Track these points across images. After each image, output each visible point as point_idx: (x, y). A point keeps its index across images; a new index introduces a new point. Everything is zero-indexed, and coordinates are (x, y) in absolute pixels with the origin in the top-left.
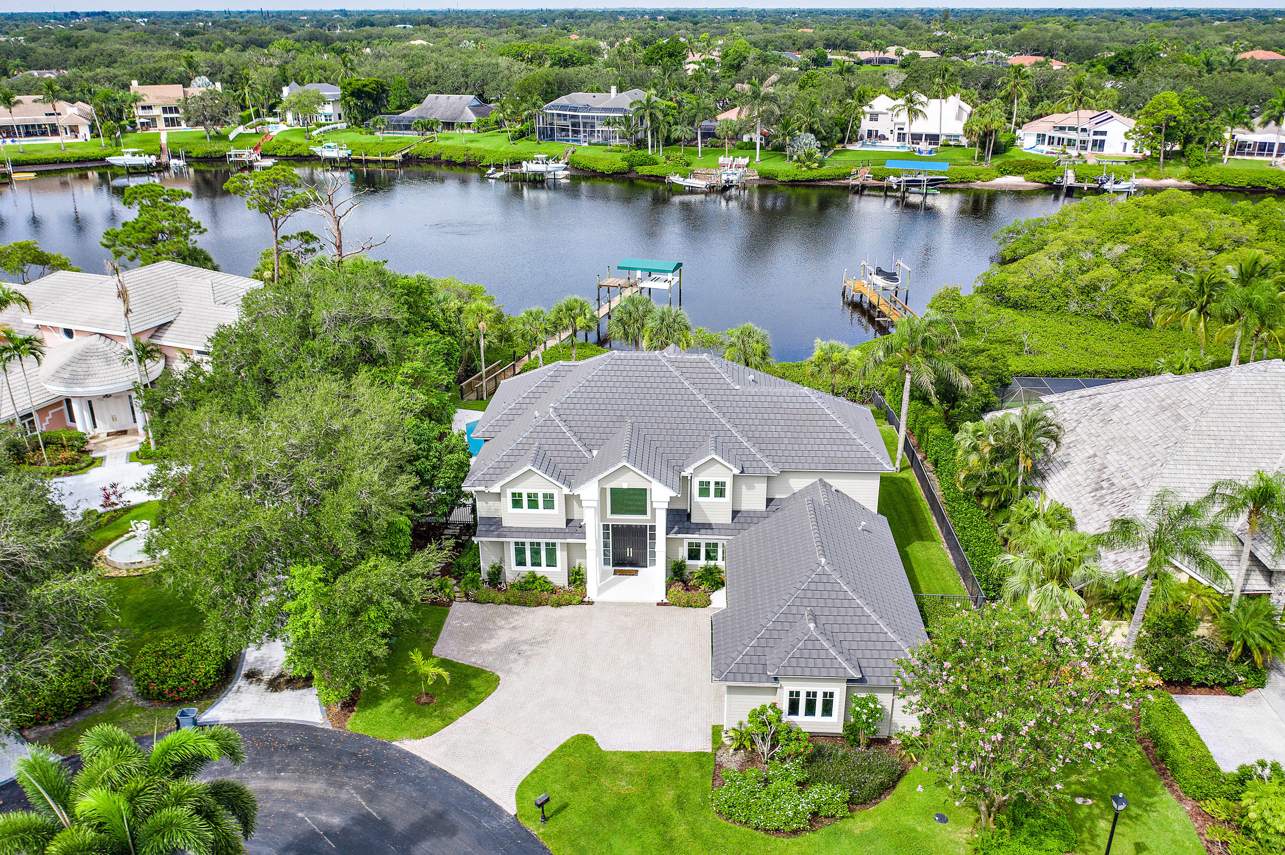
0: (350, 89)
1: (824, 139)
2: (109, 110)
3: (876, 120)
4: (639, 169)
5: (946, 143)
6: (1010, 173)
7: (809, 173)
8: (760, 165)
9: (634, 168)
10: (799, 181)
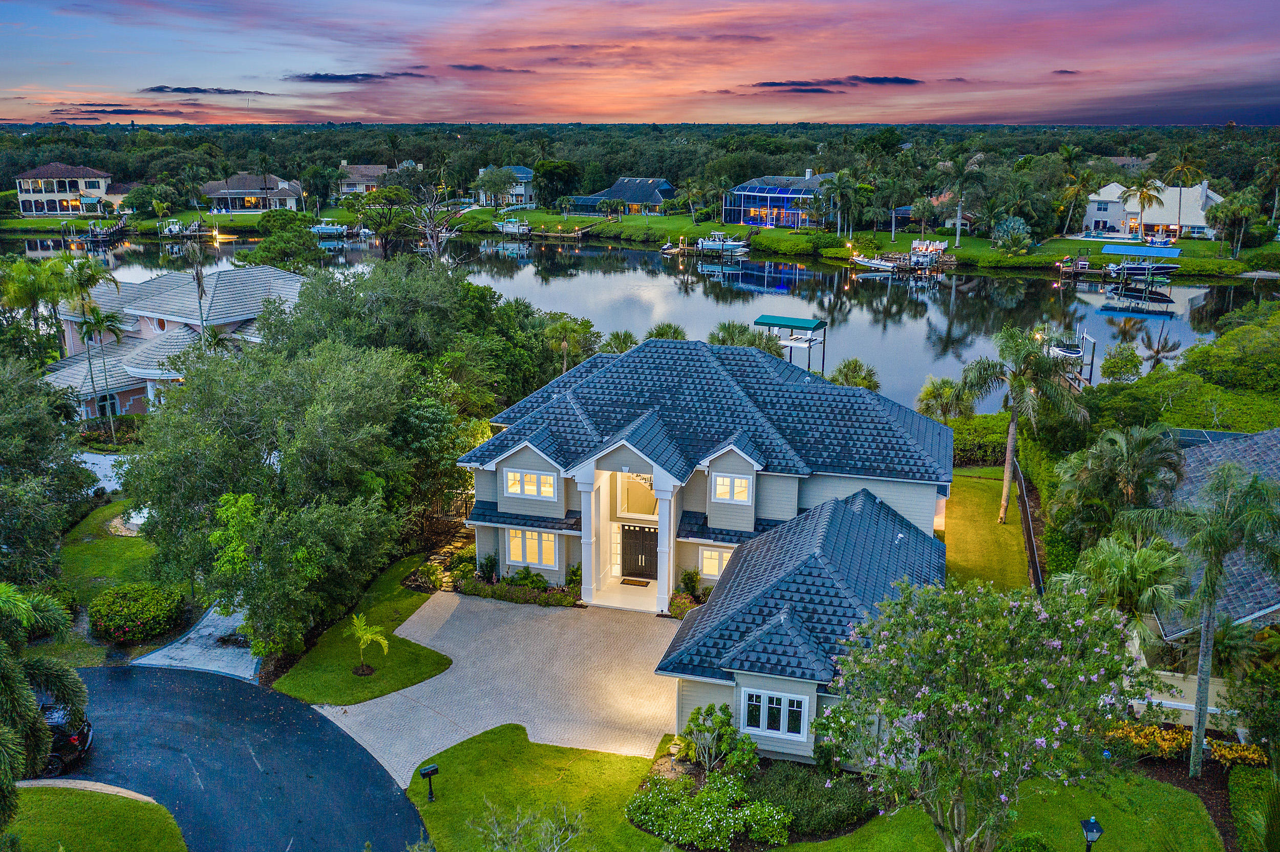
0: (542, 171)
1: (1037, 224)
2: (316, 186)
3: (1106, 210)
4: (824, 251)
5: (1188, 236)
6: (1263, 268)
7: (1015, 259)
8: (960, 250)
9: (819, 251)
10: (1001, 268)
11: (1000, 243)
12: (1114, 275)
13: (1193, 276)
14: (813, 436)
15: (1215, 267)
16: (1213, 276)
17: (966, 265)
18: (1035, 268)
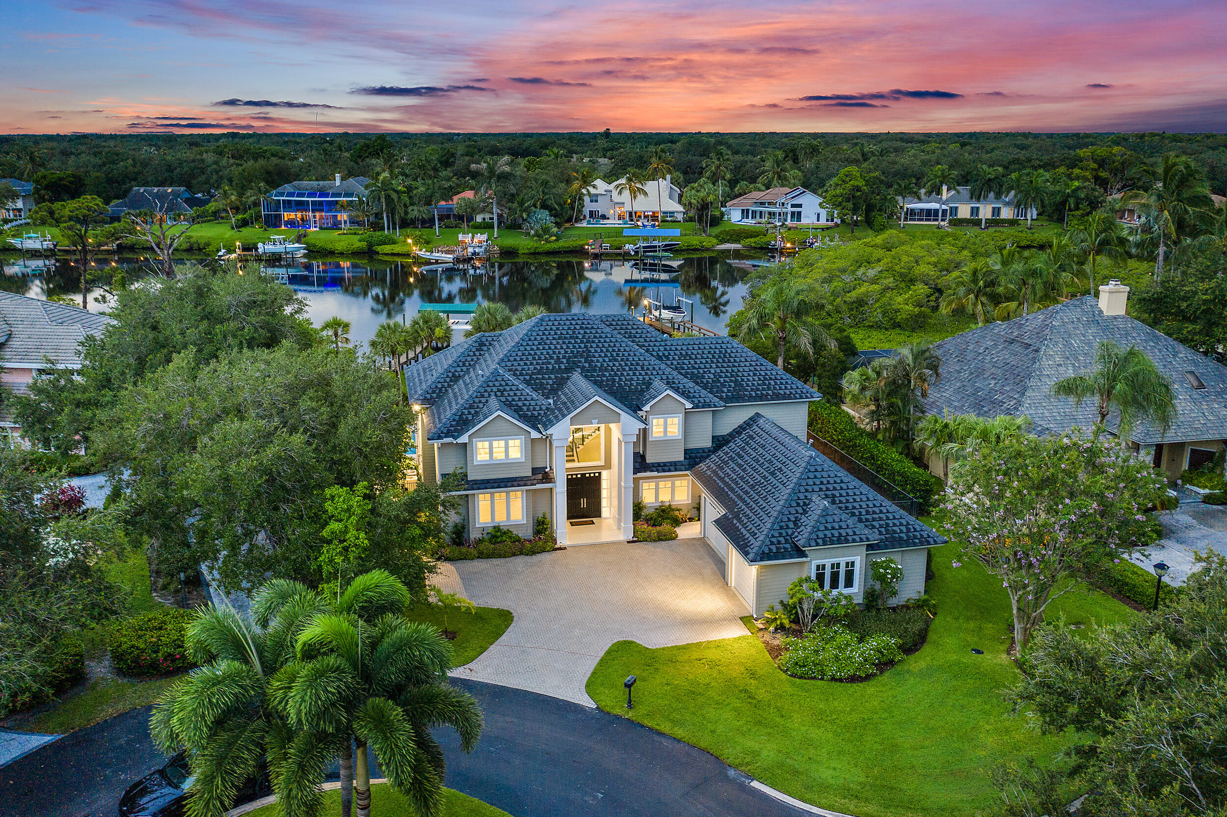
0: (42, 184)
1: (556, 215)
3: (596, 201)
4: (379, 249)
5: (665, 219)
6: (728, 242)
7: (548, 245)
8: (499, 241)
9: (374, 248)
10: (539, 253)
11: (532, 232)
12: (633, 253)
13: (683, 250)
14: (709, 378)
15: (698, 243)
16: (697, 250)
17: (508, 253)
18: (566, 252)
